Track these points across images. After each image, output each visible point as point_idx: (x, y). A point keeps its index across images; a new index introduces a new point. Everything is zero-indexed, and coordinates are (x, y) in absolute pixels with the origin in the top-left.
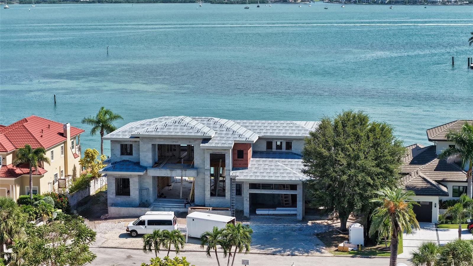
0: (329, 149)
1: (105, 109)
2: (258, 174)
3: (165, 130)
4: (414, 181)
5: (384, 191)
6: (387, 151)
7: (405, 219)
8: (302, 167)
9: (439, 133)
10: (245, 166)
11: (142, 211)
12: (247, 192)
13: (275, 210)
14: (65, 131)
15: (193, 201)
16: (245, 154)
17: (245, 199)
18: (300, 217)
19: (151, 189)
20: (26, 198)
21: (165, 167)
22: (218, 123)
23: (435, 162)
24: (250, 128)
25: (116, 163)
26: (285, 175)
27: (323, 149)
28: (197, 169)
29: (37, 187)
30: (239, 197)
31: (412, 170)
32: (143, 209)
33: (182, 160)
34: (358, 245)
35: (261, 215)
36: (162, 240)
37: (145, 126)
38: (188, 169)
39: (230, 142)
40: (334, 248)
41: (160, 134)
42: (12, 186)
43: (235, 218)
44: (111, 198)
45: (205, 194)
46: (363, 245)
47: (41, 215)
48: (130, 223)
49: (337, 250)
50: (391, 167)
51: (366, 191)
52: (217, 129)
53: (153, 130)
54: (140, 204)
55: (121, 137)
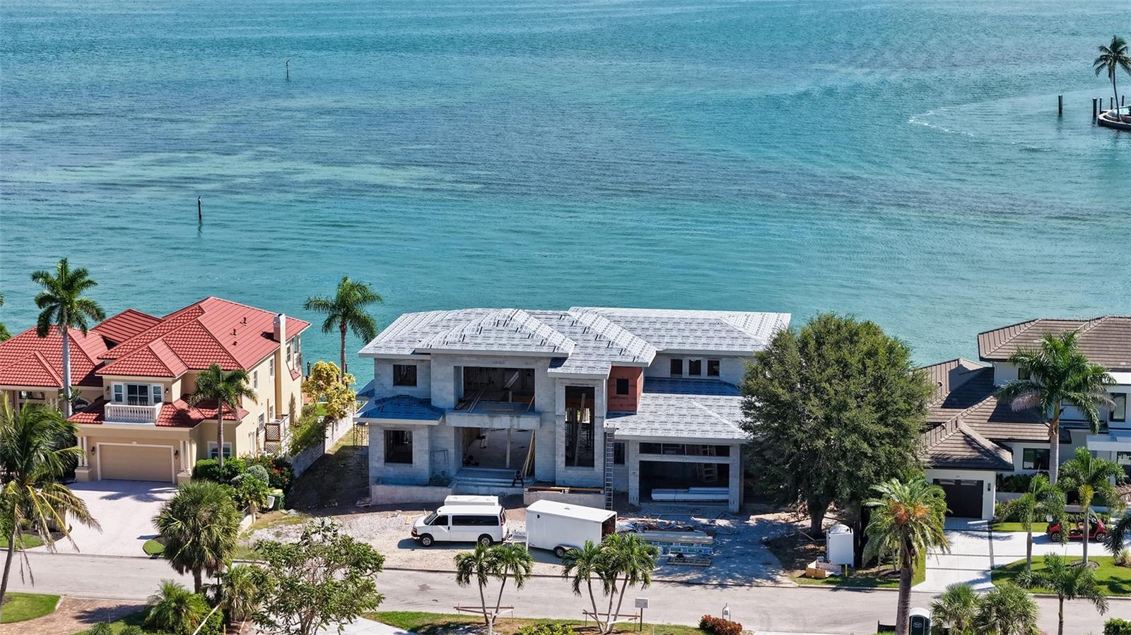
0: (791, 389)
1: (349, 281)
2: (657, 425)
3: (479, 341)
4: (949, 441)
5: (890, 487)
6: (899, 392)
7: (924, 536)
8: (741, 418)
9: (1000, 345)
10: (631, 408)
11: (437, 493)
12: (634, 459)
13: (688, 492)
14: (277, 329)
15: (531, 472)
16: (632, 386)
17: (630, 472)
18: (734, 507)
19: (452, 451)
20: (212, 466)
21: (478, 410)
22: (578, 324)
23: (990, 403)
24: (639, 332)
25: (384, 400)
26: (707, 427)
27: (780, 390)
28: (539, 413)
29: (231, 443)
30: (619, 467)
31: (948, 417)
32: (438, 489)
33: (510, 393)
34: (843, 566)
35: (662, 501)
36: (492, 564)
37: (439, 329)
38: (522, 414)
39: (604, 365)
40: (800, 572)
41: (470, 347)
42: (184, 442)
43: (615, 513)
44: (375, 468)
45: (555, 462)
46: (852, 565)
47: (247, 501)
48: (419, 520)
49: (804, 576)
50: (906, 422)
51: (859, 467)
52: (578, 336)
53: (457, 340)
54: (431, 479)
55: (394, 352)
